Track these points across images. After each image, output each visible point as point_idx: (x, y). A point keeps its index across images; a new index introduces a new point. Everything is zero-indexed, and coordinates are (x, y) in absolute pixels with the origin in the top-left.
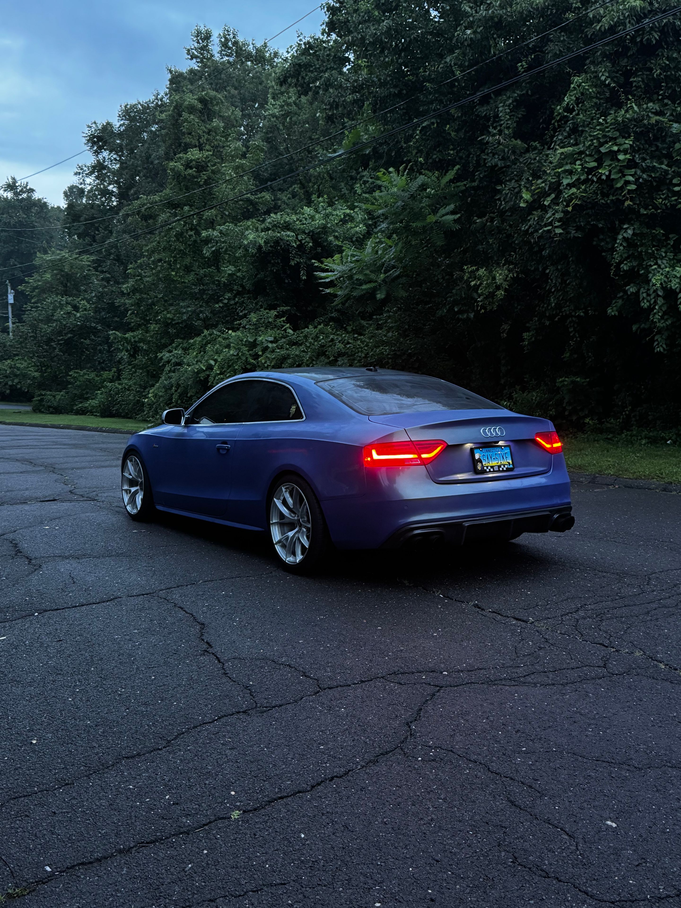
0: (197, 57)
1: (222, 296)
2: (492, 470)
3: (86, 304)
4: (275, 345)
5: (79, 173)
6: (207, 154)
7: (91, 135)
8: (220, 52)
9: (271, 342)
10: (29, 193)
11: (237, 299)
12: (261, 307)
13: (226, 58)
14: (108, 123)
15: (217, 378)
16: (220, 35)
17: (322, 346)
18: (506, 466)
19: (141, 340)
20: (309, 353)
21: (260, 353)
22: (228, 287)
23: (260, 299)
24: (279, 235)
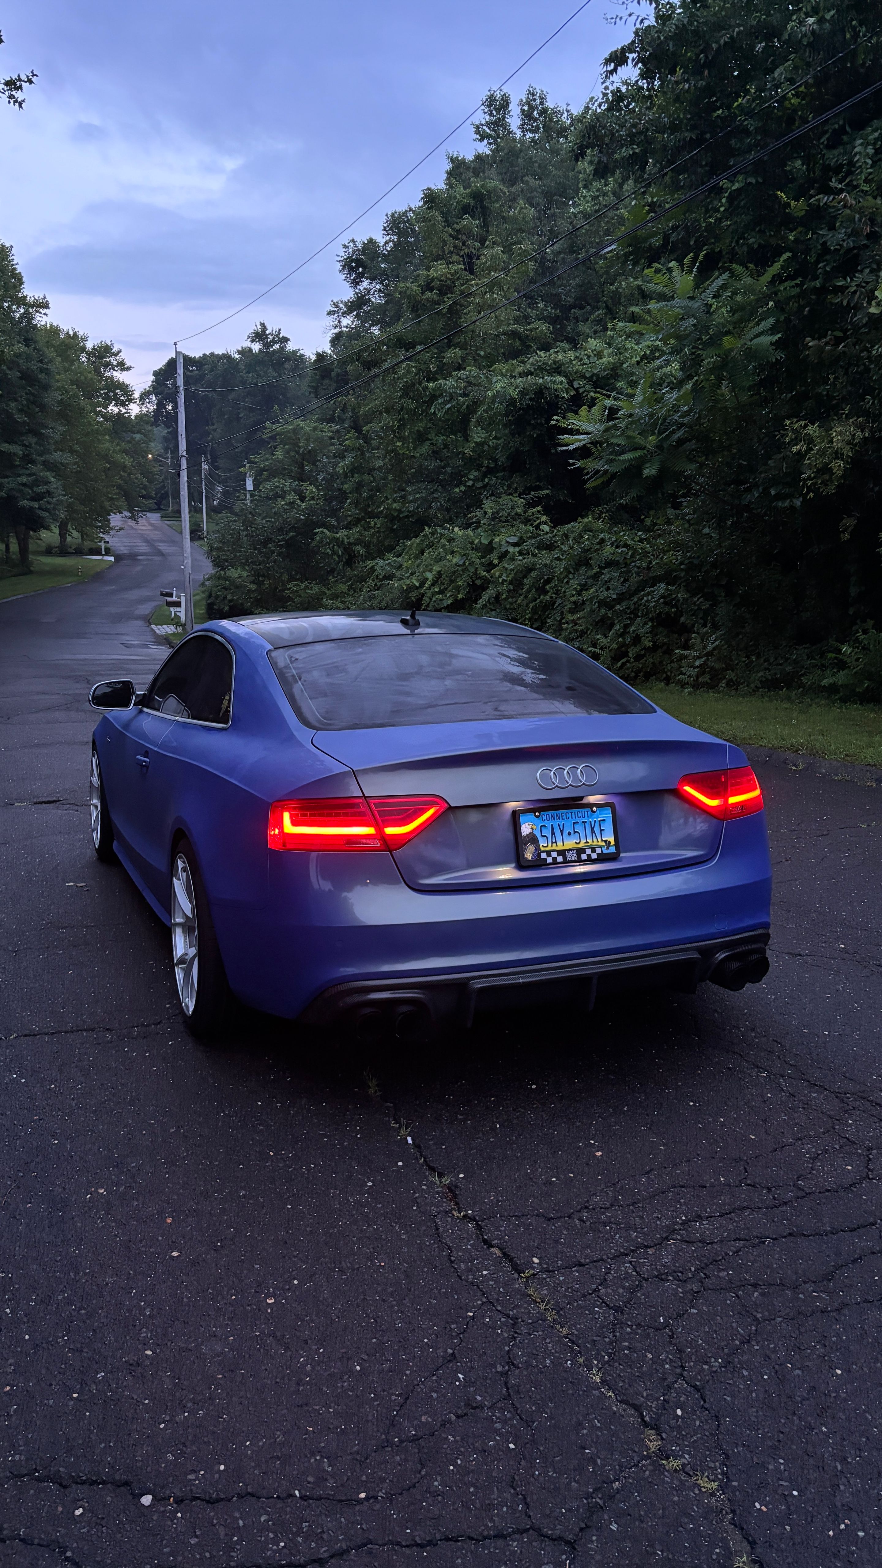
0: (489, 136)
1: (466, 475)
2: (560, 859)
3: (314, 490)
4: (517, 549)
5: (334, 313)
6: (456, 268)
7: (348, 258)
8: (521, 127)
9: (515, 545)
10: (282, 343)
11: (486, 480)
12: (516, 490)
13: (529, 135)
14: (371, 241)
15: (434, 599)
16: (521, 100)
17: (585, 551)
18: (598, 851)
19: (358, 542)
20: (564, 562)
21: (496, 562)
22: (472, 463)
23: (516, 478)
24: (541, 381)
